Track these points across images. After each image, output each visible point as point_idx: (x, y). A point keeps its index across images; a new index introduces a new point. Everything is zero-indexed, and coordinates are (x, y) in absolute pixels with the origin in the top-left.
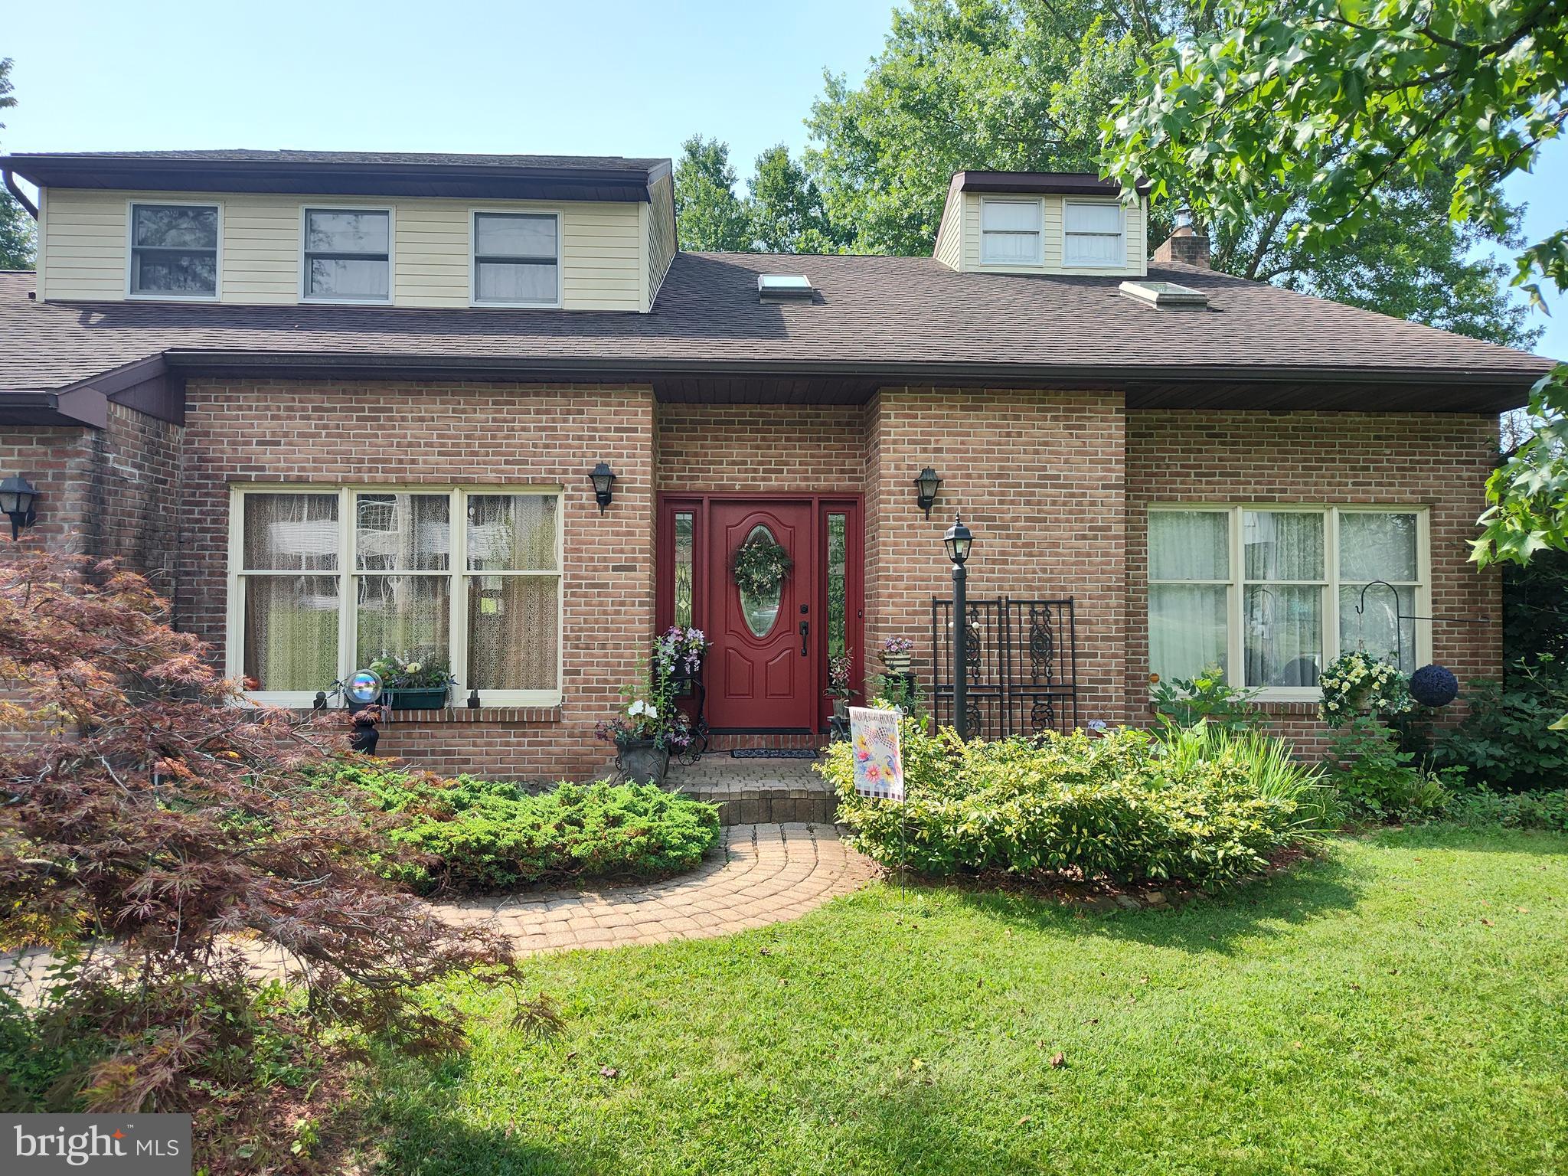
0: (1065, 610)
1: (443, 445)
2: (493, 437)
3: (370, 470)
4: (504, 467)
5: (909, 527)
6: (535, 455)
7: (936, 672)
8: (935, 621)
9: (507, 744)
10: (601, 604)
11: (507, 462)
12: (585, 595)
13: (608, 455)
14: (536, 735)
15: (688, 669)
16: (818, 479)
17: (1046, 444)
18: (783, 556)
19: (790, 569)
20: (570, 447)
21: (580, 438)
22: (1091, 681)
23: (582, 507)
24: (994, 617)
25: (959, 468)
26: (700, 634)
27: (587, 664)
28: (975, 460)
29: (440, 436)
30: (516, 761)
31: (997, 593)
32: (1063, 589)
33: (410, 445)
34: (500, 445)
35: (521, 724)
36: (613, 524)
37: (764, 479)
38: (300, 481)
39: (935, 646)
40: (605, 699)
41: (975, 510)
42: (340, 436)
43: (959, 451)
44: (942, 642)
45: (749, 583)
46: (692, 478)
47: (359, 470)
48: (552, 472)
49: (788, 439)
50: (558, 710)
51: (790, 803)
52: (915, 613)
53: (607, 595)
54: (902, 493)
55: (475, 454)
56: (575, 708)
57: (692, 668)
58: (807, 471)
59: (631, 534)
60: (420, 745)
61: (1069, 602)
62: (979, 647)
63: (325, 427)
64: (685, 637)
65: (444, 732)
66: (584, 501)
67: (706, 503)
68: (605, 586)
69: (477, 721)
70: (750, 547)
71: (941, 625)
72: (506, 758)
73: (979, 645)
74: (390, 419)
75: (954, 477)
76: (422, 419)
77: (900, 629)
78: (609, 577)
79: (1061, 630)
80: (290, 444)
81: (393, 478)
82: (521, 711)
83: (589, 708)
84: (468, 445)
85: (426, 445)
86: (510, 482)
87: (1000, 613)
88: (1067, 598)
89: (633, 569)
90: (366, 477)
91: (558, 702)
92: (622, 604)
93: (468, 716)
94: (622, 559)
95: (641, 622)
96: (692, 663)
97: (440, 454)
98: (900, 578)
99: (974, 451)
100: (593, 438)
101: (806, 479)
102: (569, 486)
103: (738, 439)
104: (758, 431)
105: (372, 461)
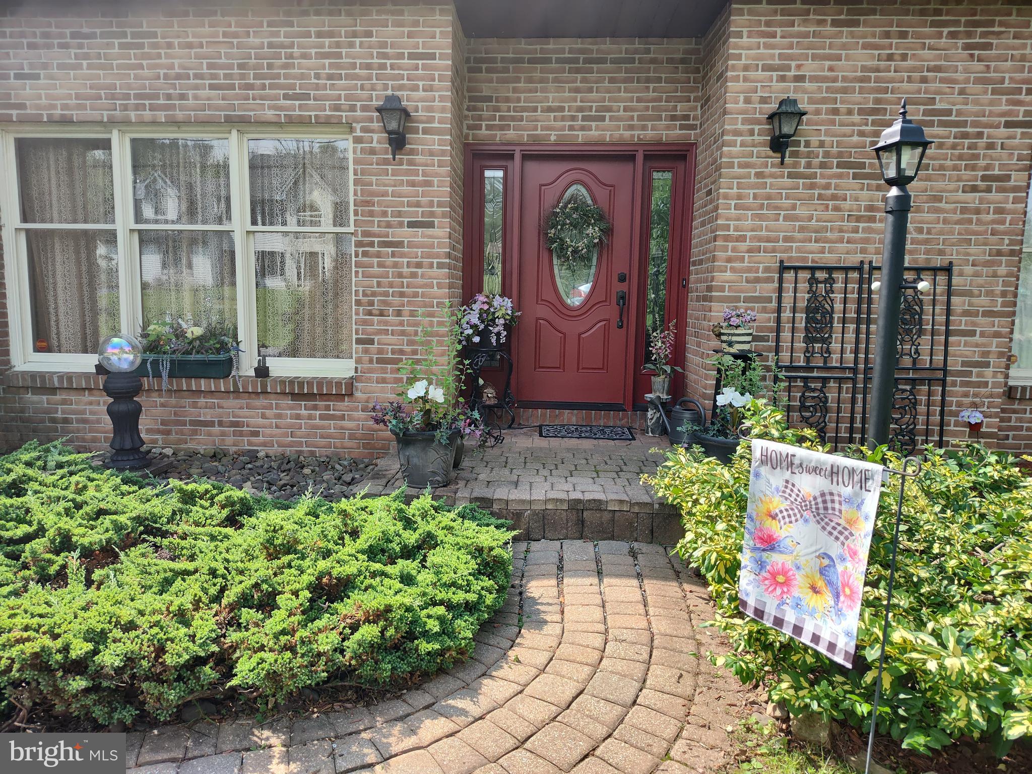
0: (942, 278)
1: (214, 77)
2: (270, 66)
3: (137, 107)
4: (282, 102)
5: (758, 175)
6: (317, 88)
7: (777, 350)
8: (780, 290)
9: (298, 417)
10: (395, 265)
11: (286, 97)
12: (378, 255)
13: (401, 88)
14: (328, 408)
15: (494, 340)
16: (644, 128)
17: (937, 69)
18: (601, 218)
19: (608, 232)
20: (356, 77)
21: (368, 67)
22: (964, 364)
23: (373, 152)
24: (853, 286)
25: (824, 101)
26: (508, 303)
27: (379, 332)
28: (844, 90)
29: (210, 66)
30: (308, 436)
31: (859, 257)
32: (941, 252)
33: (178, 77)
34: (278, 76)
35: (310, 396)
36: (407, 173)
37: (583, 128)
38: (66, 121)
39: (778, 320)
41: (840, 155)
42: (102, 67)
43: (824, 79)
44: (786, 314)
45: (562, 248)
46: (502, 128)
47: (125, 108)
48: (337, 108)
49: (611, 80)
50: (350, 384)
51: (607, 516)
52: (757, 280)
53: (403, 255)
54: (751, 132)
55: (250, 87)
56: (369, 380)
57: (498, 340)
58: (632, 118)
59: (428, 184)
60: (206, 415)
61: (948, 270)
62: (831, 322)
63: (86, 57)
64: (491, 305)
65: (231, 403)
66: (374, 144)
67: (518, 157)
68: (400, 244)
69: (265, 392)
70: (565, 207)
71: (788, 296)
72: (298, 432)
73: (832, 318)
74: (155, 46)
75: (818, 112)
76: (190, 45)
77: (737, 299)
78: (404, 234)
79: (934, 303)
80: (48, 76)
81: (162, 117)
82: (310, 383)
83: (384, 381)
84: (243, 77)
85: (196, 76)
86: (290, 121)
87: (861, 282)
88: (945, 263)
89: (431, 225)
90: (133, 115)
91: (352, 373)
92: (419, 265)
93: (255, 385)
94: (418, 214)
95: (440, 286)
96: (498, 334)
97: (212, 87)
98: (742, 239)
99: (844, 79)
100: (383, 67)
101: (631, 128)
102: (358, 126)
103: (556, 80)
104: (578, 71)
105: (138, 96)
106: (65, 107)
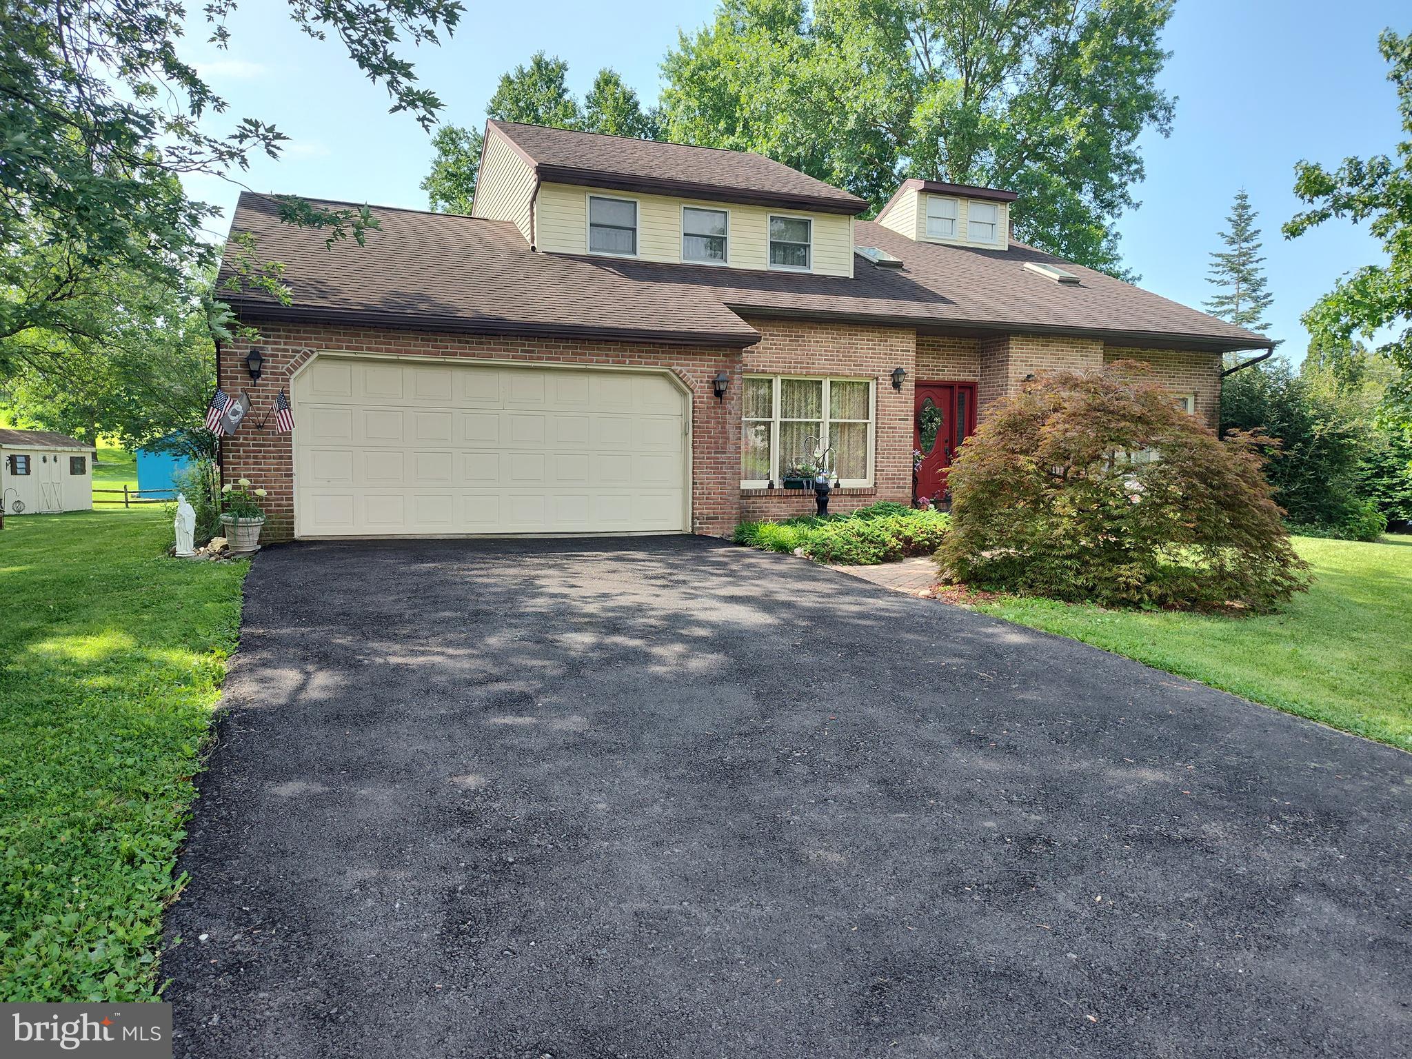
1: (827, 355)
2: (848, 352)
3: (787, 367)
4: (852, 367)
6: (866, 362)
9: (853, 505)
10: (894, 437)
11: (854, 365)
12: (887, 433)
13: (899, 363)
14: (865, 501)
16: (960, 375)
17: (1073, 363)
20: (882, 358)
21: (886, 354)
23: (886, 389)
27: (887, 466)
29: (825, 351)
33: (812, 355)
34: (851, 357)
35: (859, 495)
36: (899, 398)
37: (937, 375)
38: (764, 372)
40: (894, 483)
42: (781, 349)
43: (1039, 366)
47: (790, 367)
48: (874, 371)
49: (948, 355)
50: (875, 489)
53: (896, 433)
54: (1016, 386)
55: (841, 360)
56: (882, 488)
58: (955, 371)
59: (906, 402)
63: (775, 344)
66: (890, 386)
68: (895, 428)
69: (841, 494)
70: (927, 408)
74: (804, 341)
76: (818, 342)
78: (897, 423)
80: (758, 352)
81: (804, 371)
82: (857, 489)
83: (888, 488)
84: (837, 356)
85: (819, 355)
86: (855, 375)
89: (907, 420)
90: (792, 371)
91: (871, 485)
92: (902, 437)
94: (902, 415)
95: (910, 446)
97: (825, 360)
99: (1045, 366)
100: (892, 354)
101: (955, 375)
102: (880, 378)
103: (926, 353)
104: (935, 350)
105: (795, 363)
106: (764, 366)
